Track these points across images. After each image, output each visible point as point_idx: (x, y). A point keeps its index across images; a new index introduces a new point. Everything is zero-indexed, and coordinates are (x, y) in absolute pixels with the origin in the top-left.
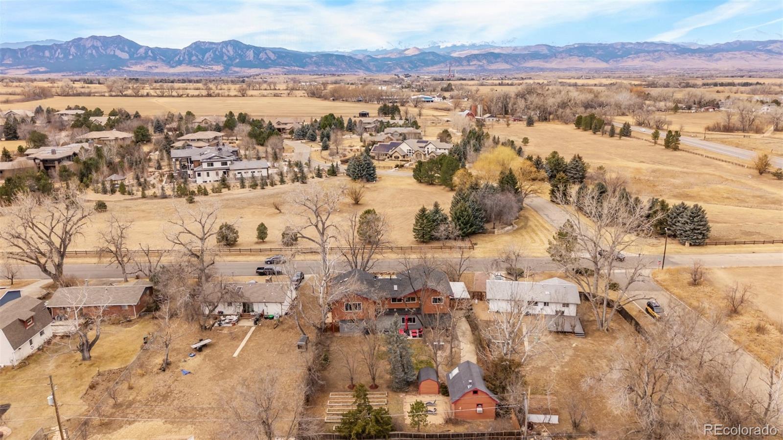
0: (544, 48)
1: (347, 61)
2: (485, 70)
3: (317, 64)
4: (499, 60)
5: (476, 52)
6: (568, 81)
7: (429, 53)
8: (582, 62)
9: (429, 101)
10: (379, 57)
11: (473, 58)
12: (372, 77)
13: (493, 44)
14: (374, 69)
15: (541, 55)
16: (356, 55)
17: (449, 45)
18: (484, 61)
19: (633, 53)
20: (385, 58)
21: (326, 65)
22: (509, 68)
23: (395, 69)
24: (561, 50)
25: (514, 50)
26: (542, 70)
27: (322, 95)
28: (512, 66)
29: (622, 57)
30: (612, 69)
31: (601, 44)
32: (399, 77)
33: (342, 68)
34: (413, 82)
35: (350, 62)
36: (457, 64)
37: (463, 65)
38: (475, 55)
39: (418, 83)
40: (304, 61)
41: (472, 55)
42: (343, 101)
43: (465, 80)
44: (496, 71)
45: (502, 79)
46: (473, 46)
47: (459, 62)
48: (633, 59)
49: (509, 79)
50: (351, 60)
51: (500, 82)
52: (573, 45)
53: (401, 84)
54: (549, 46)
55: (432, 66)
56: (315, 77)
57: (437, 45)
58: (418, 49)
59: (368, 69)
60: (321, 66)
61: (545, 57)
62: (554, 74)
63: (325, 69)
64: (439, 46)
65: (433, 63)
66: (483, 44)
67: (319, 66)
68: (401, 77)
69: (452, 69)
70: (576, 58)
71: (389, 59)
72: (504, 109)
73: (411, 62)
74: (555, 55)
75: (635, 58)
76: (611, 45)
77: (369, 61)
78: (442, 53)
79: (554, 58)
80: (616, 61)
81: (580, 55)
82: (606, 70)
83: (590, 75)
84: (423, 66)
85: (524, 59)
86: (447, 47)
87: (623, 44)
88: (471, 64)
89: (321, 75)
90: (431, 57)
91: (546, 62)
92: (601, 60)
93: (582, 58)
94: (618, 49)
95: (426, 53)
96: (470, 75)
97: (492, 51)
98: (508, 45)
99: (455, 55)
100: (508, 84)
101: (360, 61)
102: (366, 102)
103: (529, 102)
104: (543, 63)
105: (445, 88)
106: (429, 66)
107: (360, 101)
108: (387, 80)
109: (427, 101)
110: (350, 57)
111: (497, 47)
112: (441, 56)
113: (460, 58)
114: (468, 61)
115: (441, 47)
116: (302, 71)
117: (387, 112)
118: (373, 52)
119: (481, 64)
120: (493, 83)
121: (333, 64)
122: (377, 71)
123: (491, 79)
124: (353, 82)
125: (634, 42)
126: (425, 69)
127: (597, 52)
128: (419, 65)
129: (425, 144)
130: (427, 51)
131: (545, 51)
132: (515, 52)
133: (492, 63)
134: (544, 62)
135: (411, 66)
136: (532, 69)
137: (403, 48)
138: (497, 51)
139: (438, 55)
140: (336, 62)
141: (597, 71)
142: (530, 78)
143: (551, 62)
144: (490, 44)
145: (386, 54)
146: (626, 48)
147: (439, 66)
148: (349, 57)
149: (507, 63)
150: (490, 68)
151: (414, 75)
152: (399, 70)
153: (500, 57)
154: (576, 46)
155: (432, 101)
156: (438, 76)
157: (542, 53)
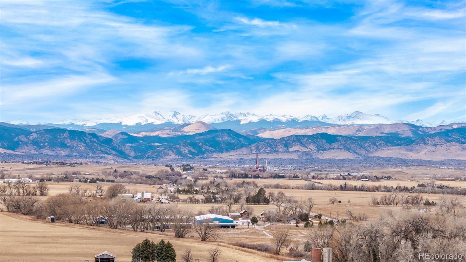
0: (406, 129)
1: (88, 141)
2: (313, 161)
3: (36, 143)
4: (335, 145)
5: (297, 132)
6: (452, 184)
7: (223, 131)
9: (228, 227)
10: (140, 135)
11: (294, 141)
12: (126, 169)
13: (325, 120)
14: (132, 154)
15: (401, 139)
16: (103, 131)
17: (255, 119)
18: (312, 147)
20: (150, 136)
21: (53, 145)
22: (351, 158)
23: (166, 154)
24: (433, 132)
25: (358, 130)
26: (404, 162)
27: (34, 209)
28: (356, 156)
32: (172, 170)
33: (78, 151)
34: (196, 179)
35: (93, 142)
36: (268, 149)
37: (277, 152)
38: (296, 136)
39: (204, 182)
40: (16, 139)
41: (292, 136)
42: (71, 222)
43: (283, 177)
44: (331, 163)
45: (344, 179)
46: (293, 123)
47: (271, 146)
49: (355, 178)
50: (95, 139)
51: (342, 183)
52: (451, 125)
53: (176, 182)
54: (412, 125)
55: (227, 151)
56: (31, 166)
57: (235, 119)
58: (204, 124)
59: (122, 154)
60: (44, 147)
61: (407, 143)
62: (425, 171)
63: (50, 153)
64: (239, 121)
65: (230, 147)
66: (309, 119)
67: (41, 147)
68: (177, 169)
69: (260, 157)
70: (458, 146)
71: (157, 139)
73: (194, 145)
74: (424, 140)
77: (124, 141)
78: (243, 132)
79: (422, 145)
81: (463, 140)
84: (212, 152)
85: (374, 144)
86: (251, 123)
88: (291, 149)
89: (42, 163)
90: (226, 138)
91: (411, 150)
95: (216, 131)
96: (290, 170)
97: (324, 131)
98: (349, 122)
99: (265, 135)
100: (355, 189)
101: (108, 141)
102: (112, 226)
104: (405, 152)
105: (254, 197)
106: (222, 152)
107: (102, 223)
108: (152, 174)
109: (224, 227)
110: (93, 135)
111: (331, 125)
112: (242, 136)
113: (272, 140)
114: (287, 146)
115: (241, 123)
116: (10, 155)
117: (150, 256)
118: (130, 127)
119: (307, 150)
120: (331, 186)
121: (63, 146)
122: (136, 157)
123: (326, 178)
124: (95, 178)
126: (215, 155)
128: (207, 150)
130: (219, 128)
131: (408, 133)
132: (361, 134)
133: (325, 150)
134: (407, 150)
135: (193, 150)
136: (389, 160)
137: (181, 122)
138: (331, 131)
139: (238, 135)
140: (68, 142)
142: (389, 178)
143: (418, 151)
144: (320, 119)
145: (152, 131)
147: (238, 152)
148: (90, 134)
149: (348, 150)
150: (321, 157)
151: (198, 165)
152: (173, 156)
153: (337, 141)
154: (455, 127)
155: (233, 227)
156: (238, 170)
157: (403, 136)
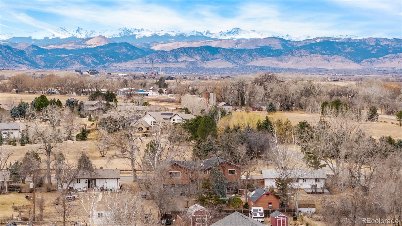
0: (277, 42)
1: (3, 52)
2: (198, 69)
4: (217, 56)
5: (185, 45)
7: (121, 44)
8: (327, 62)
10: (48, 48)
11: (182, 52)
12: (43, 73)
13: (208, 35)
14: (43, 63)
16: (16, 44)
17: (148, 34)
18: (198, 57)
19: (390, 51)
20: (57, 49)
22: (230, 67)
23: (72, 64)
24: (299, 45)
25: (237, 44)
28: (235, 65)
29: (377, 56)
30: (366, 72)
31: (350, 39)
35: (8, 53)
36: (161, 59)
37: (168, 62)
38: (184, 48)
41: (181, 48)
46: (181, 37)
47: (163, 57)
48: (391, 59)
50: (9, 51)
52: (315, 39)
54: (282, 40)
55: (125, 61)
57: (131, 34)
58: (104, 38)
59: (33, 64)
61: (277, 54)
64: (135, 36)
65: (127, 58)
66: (195, 34)
68: (85, 73)
69: (154, 66)
70: (320, 57)
71: (64, 51)
72: (240, 98)
73: (96, 56)
74: (291, 52)
75: (393, 58)
76: (363, 42)
77: (35, 53)
78: (138, 45)
79: (290, 56)
80: (371, 62)
81: (324, 52)
82: (358, 72)
83: (338, 77)
84: (112, 62)
85: (250, 55)
86: (144, 37)
87: (377, 41)
88: (180, 60)
90: (124, 50)
91: (281, 61)
92: (350, 59)
93: (326, 56)
94: (371, 46)
95: (115, 44)
97: (207, 44)
98: (229, 37)
99: (157, 47)
101: (22, 52)
103: (268, 90)
104: (276, 62)
106: (120, 62)
110: (8, 47)
111: (214, 39)
112: (137, 48)
113: (163, 51)
114: (176, 56)
115: (137, 38)
118: (39, 40)
119: (193, 60)
122: (46, 66)
125: (390, 38)
126: (115, 65)
127: (345, 49)
128: (107, 60)
129: (170, 116)
130: (118, 42)
131: (278, 46)
132: (237, 47)
133: (209, 60)
134: (277, 60)
135: (96, 60)
136: (262, 68)
137: (83, 36)
138: (214, 44)
139: (134, 48)
141: (346, 73)
143: (287, 61)
144: (204, 34)
145: (59, 44)
146: (382, 46)
147: (135, 62)
148: (5, 47)
149: (228, 60)
150: (205, 67)
152: (81, 65)
153: (219, 53)
154: (318, 41)
157: (274, 49)
